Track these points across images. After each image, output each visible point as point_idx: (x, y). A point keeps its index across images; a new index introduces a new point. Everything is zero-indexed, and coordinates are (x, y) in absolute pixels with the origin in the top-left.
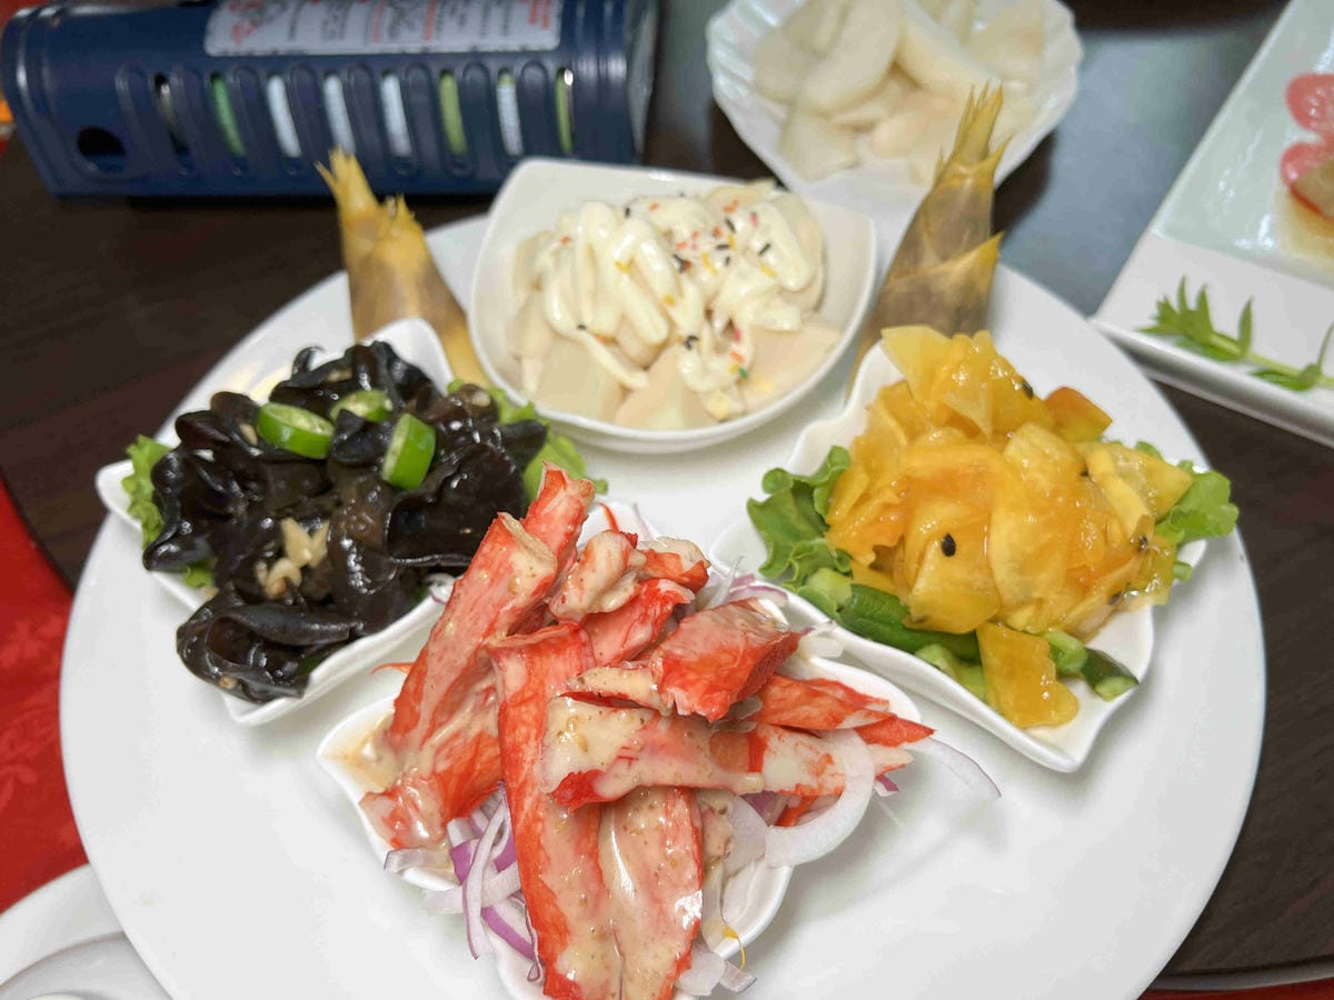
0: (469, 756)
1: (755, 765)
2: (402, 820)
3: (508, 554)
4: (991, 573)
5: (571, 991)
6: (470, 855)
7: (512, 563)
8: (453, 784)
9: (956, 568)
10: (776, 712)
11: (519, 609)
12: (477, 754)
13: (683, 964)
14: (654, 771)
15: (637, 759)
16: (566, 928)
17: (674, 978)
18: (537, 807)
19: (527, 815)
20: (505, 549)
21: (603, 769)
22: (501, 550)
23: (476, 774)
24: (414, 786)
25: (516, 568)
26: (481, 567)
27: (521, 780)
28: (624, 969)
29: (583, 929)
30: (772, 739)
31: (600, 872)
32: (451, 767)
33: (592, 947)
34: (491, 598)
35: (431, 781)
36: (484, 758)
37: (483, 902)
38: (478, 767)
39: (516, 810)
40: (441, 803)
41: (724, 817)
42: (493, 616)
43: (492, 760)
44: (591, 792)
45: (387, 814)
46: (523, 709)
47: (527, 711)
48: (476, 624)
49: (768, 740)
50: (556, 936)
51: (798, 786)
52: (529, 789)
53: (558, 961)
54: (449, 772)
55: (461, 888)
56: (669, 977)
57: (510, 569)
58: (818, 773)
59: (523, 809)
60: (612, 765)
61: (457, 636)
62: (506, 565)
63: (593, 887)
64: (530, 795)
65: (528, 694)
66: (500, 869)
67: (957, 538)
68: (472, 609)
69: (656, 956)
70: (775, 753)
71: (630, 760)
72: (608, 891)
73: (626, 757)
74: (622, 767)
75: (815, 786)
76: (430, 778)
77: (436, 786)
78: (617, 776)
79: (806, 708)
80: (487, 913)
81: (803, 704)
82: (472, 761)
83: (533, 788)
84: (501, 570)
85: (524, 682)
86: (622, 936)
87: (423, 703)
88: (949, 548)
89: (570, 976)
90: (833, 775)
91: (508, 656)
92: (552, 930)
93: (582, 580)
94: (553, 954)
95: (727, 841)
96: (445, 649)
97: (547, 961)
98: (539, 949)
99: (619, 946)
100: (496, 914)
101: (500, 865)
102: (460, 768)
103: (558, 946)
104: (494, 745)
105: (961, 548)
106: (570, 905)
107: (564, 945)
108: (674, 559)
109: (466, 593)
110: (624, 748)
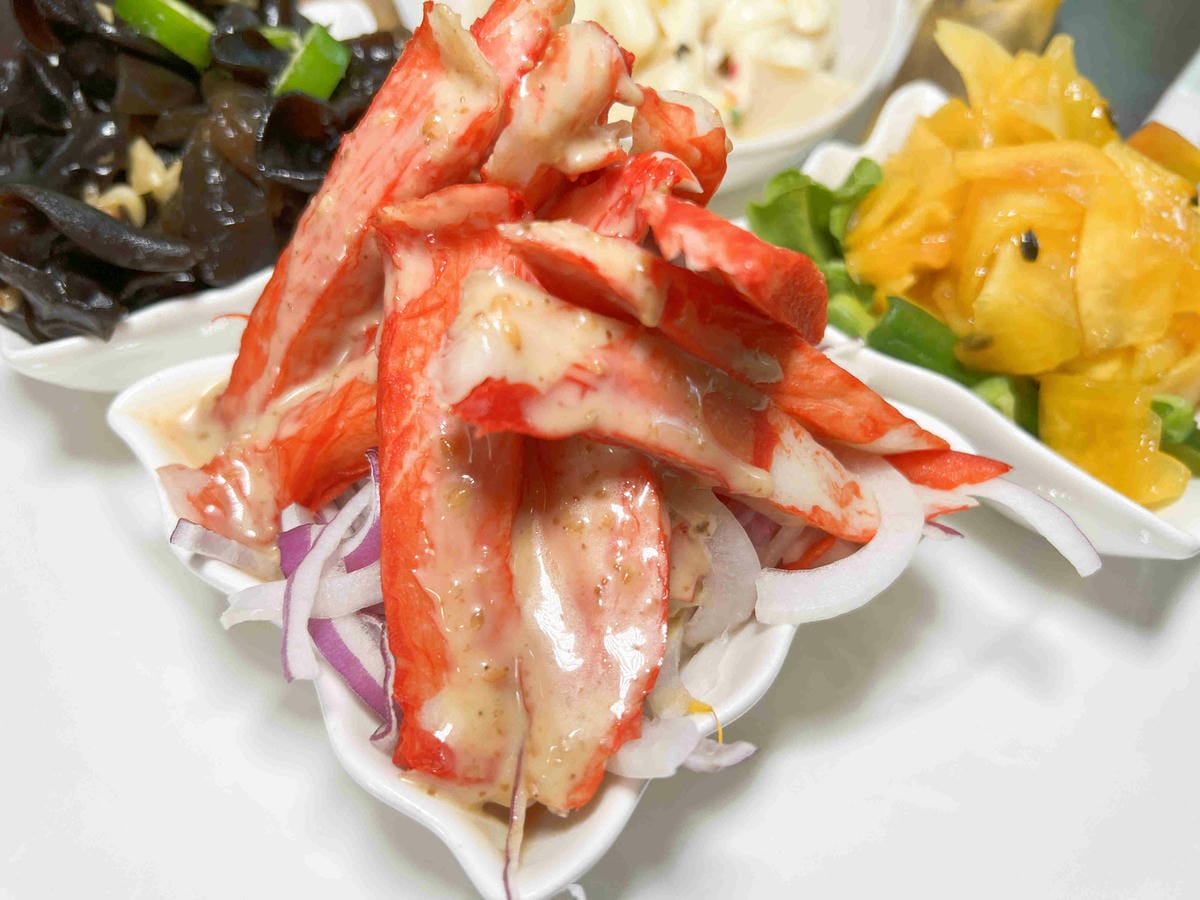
0: (330, 413)
1: (762, 460)
2: (217, 504)
3: (429, 84)
4: (1075, 302)
5: (439, 759)
6: (308, 542)
7: (433, 96)
8: (299, 456)
9: (1035, 282)
10: (798, 394)
11: (434, 167)
12: (342, 408)
13: (627, 731)
14: (620, 414)
15: (595, 389)
16: (443, 657)
17: (609, 752)
18: (424, 466)
19: (406, 476)
20: (425, 76)
21: (541, 387)
22: (420, 75)
23: (338, 434)
24: (245, 460)
25: (437, 102)
26: (385, 106)
27: (405, 422)
28: (528, 735)
29: (472, 665)
30: (786, 431)
31: (510, 578)
32: (301, 432)
33: (482, 696)
34: (394, 150)
35: (270, 454)
36: (351, 413)
37: (314, 608)
38: (341, 425)
39: (391, 468)
40: (278, 486)
41: (702, 537)
42: (394, 175)
43: (363, 413)
44: (517, 416)
45: (196, 491)
46: (422, 322)
47: (426, 326)
48: (365, 192)
49: (782, 431)
50: (426, 671)
51: (816, 509)
52: (415, 439)
53: (424, 709)
54: (295, 439)
55: (284, 583)
56: (601, 749)
57: (429, 104)
58: (844, 503)
59: (401, 467)
60: (554, 387)
61: (336, 216)
62: (424, 98)
63: (495, 599)
64: (415, 448)
65: (433, 301)
66: (349, 570)
67: (1041, 243)
68: (363, 169)
69: (582, 717)
70: (789, 452)
71: (585, 387)
72: (519, 609)
73: (580, 381)
74: (570, 394)
75: (839, 518)
76: (266, 451)
77: (275, 461)
78: (561, 404)
79: (838, 402)
80: (318, 628)
81: (835, 395)
82: (334, 418)
83: (421, 436)
84: (416, 106)
85: (428, 286)
86: (534, 683)
87: (275, 339)
88: (1030, 251)
89: (441, 735)
90: (860, 513)
91: (409, 246)
92: (421, 659)
93: (543, 89)
94: (416, 698)
95: (699, 586)
96: (316, 239)
97: (407, 710)
98: (395, 686)
99: (525, 695)
100: (335, 634)
101: (353, 564)
102: (312, 432)
103: (426, 686)
104: (369, 393)
105: (1044, 257)
106: (455, 626)
107: (437, 686)
108: (683, 114)
109: (358, 148)
110: (578, 366)
